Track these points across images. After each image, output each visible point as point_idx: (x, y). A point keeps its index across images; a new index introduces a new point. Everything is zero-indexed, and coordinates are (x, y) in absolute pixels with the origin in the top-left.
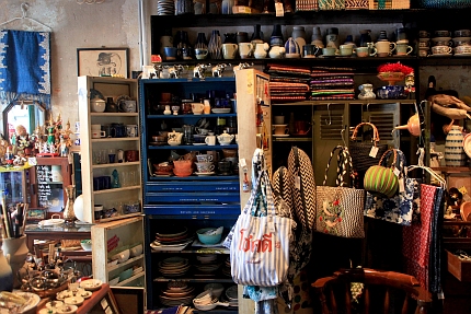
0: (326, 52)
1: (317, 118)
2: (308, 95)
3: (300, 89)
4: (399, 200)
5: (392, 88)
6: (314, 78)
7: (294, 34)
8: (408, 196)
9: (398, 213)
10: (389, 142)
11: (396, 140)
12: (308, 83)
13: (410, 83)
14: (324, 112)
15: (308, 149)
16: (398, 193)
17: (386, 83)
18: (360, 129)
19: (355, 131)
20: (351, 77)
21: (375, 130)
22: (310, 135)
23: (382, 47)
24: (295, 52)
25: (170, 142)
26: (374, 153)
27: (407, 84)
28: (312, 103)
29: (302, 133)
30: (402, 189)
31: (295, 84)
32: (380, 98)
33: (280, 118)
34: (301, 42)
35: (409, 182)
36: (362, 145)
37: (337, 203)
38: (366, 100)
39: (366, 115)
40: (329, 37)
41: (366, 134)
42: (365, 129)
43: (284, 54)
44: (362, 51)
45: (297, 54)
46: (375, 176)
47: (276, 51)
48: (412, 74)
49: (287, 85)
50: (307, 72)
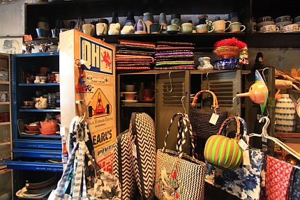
0: (169, 28)
1: (160, 86)
2: (152, 66)
3: (146, 60)
4: (243, 173)
5: (228, 60)
6: (159, 51)
7: (144, 18)
8: (254, 171)
9: (242, 187)
10: (228, 109)
11: (236, 108)
12: (153, 56)
13: (244, 56)
14: (166, 80)
16: (241, 165)
17: (222, 56)
18: (200, 97)
19: (195, 98)
20: (191, 50)
21: (215, 97)
22: (153, 102)
23: (219, 26)
24: (142, 29)
25: (37, 106)
26: (214, 119)
27: (241, 57)
28: (155, 72)
29: (148, 99)
30: (246, 162)
31: (141, 57)
32: (218, 70)
33: (130, 87)
34: (149, 23)
35: (255, 154)
36: (202, 111)
37: (175, 176)
38: (205, 70)
39: (204, 83)
40: (173, 21)
41: (205, 102)
42: (204, 97)
43: (132, 31)
44: (201, 28)
45: (144, 32)
46: (216, 147)
47: (127, 29)
48: (246, 48)
49: (135, 57)
50: (152, 46)
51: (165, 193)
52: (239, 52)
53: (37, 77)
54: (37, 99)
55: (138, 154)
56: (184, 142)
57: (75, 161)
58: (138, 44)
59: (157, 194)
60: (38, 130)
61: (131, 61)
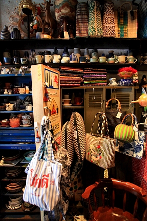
0: (92, 60)
1: (87, 96)
2: (82, 83)
3: (78, 80)
4: (134, 144)
5: (126, 80)
6: (85, 74)
7: (75, 52)
8: (140, 142)
9: (134, 151)
10: (126, 110)
11: (131, 109)
12: (82, 77)
13: (136, 77)
14: (91, 93)
15: (82, 112)
16: (134, 140)
17: (122, 78)
18: (110, 102)
19: (107, 103)
20: (105, 74)
21: (119, 103)
22: (83, 105)
23: (121, 59)
24: (75, 60)
25: (7, 109)
26: (119, 115)
27: (134, 78)
28: (84, 88)
29: (78, 104)
30: (137, 138)
31: (75, 78)
32: (120, 86)
33: (67, 96)
34: (78, 56)
35: (141, 134)
36: (111, 111)
37: (99, 147)
38: (113, 86)
39: (113, 94)
40: (93, 54)
41: (113, 105)
42: (113, 102)
43: (69, 61)
44: (111, 60)
45: (76, 62)
46: (121, 131)
47: (65, 60)
48: (137, 73)
49: (71, 77)
50: (81, 71)
51: (93, 157)
52: (133, 75)
53: (6, 90)
54: (7, 105)
55: (78, 136)
56: (103, 128)
57: (46, 141)
58: (73, 70)
59: (88, 158)
60: (8, 124)
61: (69, 80)
